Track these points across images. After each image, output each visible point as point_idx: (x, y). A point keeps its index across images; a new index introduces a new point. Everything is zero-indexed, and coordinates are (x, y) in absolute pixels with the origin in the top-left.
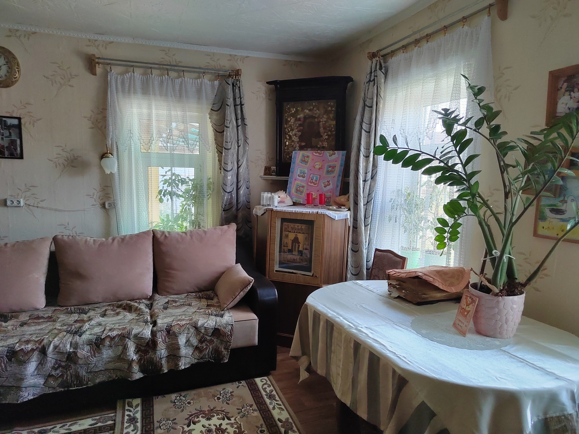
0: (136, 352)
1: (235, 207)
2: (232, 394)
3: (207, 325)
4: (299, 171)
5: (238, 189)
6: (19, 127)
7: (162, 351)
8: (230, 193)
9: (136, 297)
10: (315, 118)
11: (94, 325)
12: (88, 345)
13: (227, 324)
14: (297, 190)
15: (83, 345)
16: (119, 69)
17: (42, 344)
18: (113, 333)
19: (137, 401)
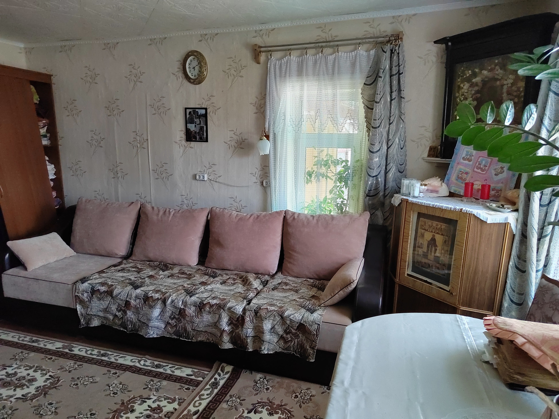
0: (228, 324)
1: (381, 194)
2: (311, 397)
3: (293, 318)
4: (465, 153)
5: (386, 173)
6: (205, 116)
7: (249, 330)
8: (375, 178)
9: (260, 272)
10: (497, 80)
11: (209, 289)
12: (194, 306)
13: (314, 322)
14: (458, 177)
15: (190, 305)
16: (279, 54)
17: (165, 296)
18: (213, 301)
19: (229, 368)
